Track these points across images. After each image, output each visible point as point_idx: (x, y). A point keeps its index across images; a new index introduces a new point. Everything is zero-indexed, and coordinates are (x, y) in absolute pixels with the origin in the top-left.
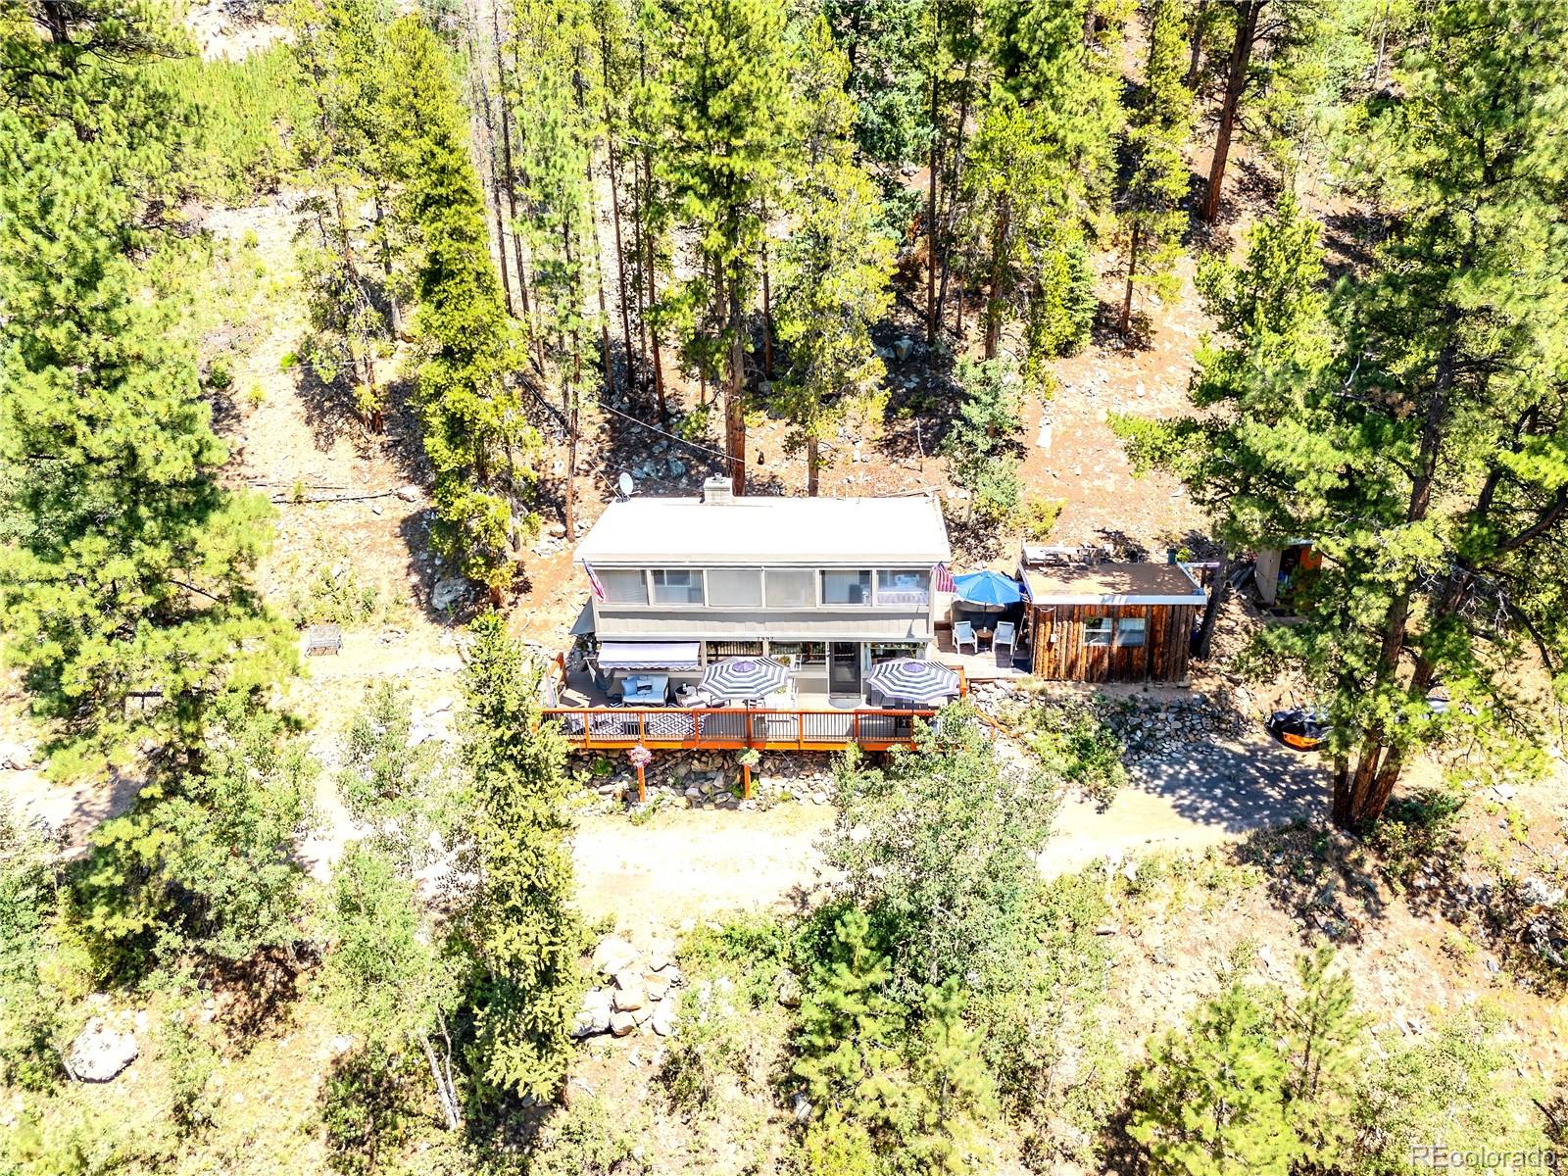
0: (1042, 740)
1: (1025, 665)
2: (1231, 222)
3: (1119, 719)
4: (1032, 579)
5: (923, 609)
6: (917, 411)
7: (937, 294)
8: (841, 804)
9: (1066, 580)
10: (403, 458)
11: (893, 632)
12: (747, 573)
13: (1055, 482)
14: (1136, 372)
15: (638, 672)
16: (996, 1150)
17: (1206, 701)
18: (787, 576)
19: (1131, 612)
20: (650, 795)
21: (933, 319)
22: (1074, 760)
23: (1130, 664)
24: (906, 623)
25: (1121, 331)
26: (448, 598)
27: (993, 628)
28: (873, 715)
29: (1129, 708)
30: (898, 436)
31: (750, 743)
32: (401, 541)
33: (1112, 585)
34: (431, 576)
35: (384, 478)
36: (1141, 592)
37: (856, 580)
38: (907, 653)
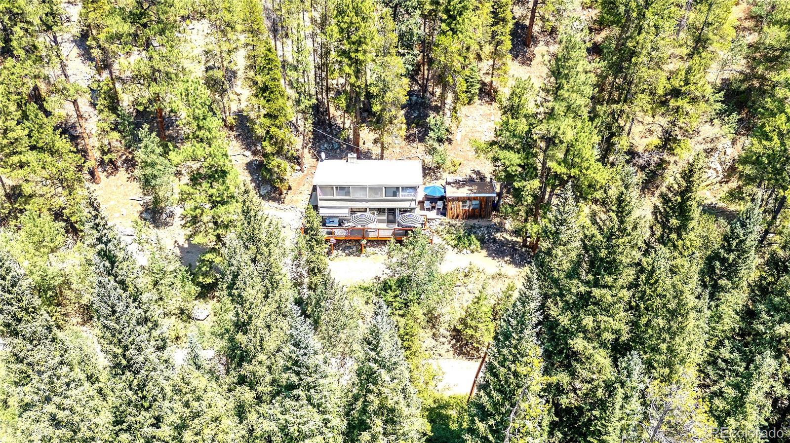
0: (448, 237)
1: (444, 214)
2: (535, 47)
3: (470, 231)
4: (448, 188)
5: (414, 198)
6: (417, 126)
7: (426, 77)
8: (389, 253)
9: (458, 188)
10: (243, 141)
11: (405, 205)
12: (363, 188)
13: (461, 153)
14: (492, 111)
15: (330, 217)
16: (426, 335)
17: (495, 225)
18: (374, 189)
19: (475, 199)
20: (335, 252)
21: (424, 88)
22: (456, 242)
23: (474, 214)
24: (409, 202)
25: (489, 94)
26: (265, 191)
27: (436, 203)
28: (400, 230)
29: (473, 227)
30: (411, 135)
31: (364, 238)
32: (247, 171)
33: (471, 190)
34: (259, 184)
35: (237, 148)
36: (479, 193)
37: (395, 190)
38: (410, 211)
